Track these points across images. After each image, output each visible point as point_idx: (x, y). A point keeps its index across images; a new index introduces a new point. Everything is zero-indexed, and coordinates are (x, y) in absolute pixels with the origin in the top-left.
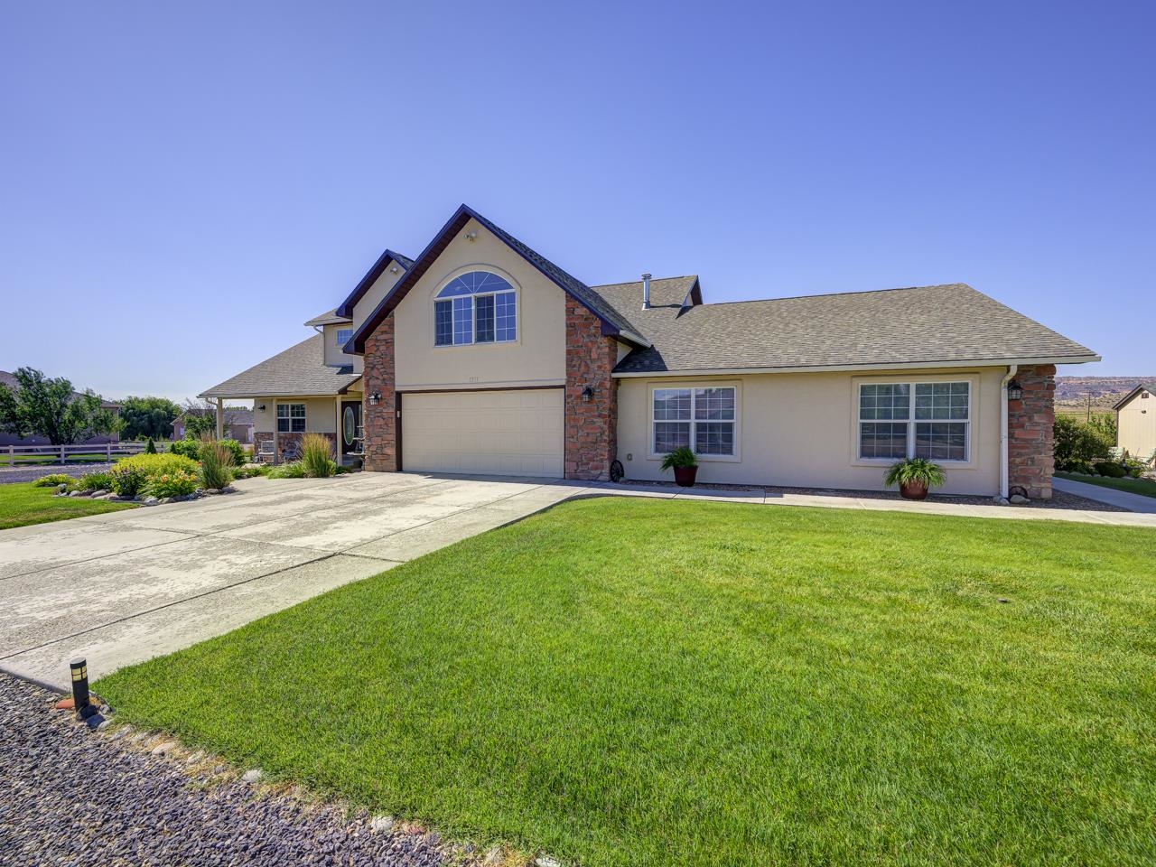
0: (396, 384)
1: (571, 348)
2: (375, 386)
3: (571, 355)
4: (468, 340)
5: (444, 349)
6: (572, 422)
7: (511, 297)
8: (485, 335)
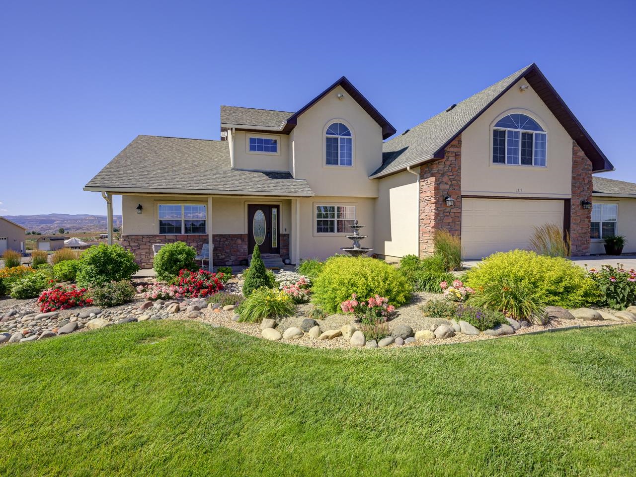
0: (462, 189)
1: (575, 176)
2: (444, 190)
3: (574, 179)
4: (516, 162)
5: (499, 166)
6: (574, 221)
7: (544, 136)
8: (527, 161)
